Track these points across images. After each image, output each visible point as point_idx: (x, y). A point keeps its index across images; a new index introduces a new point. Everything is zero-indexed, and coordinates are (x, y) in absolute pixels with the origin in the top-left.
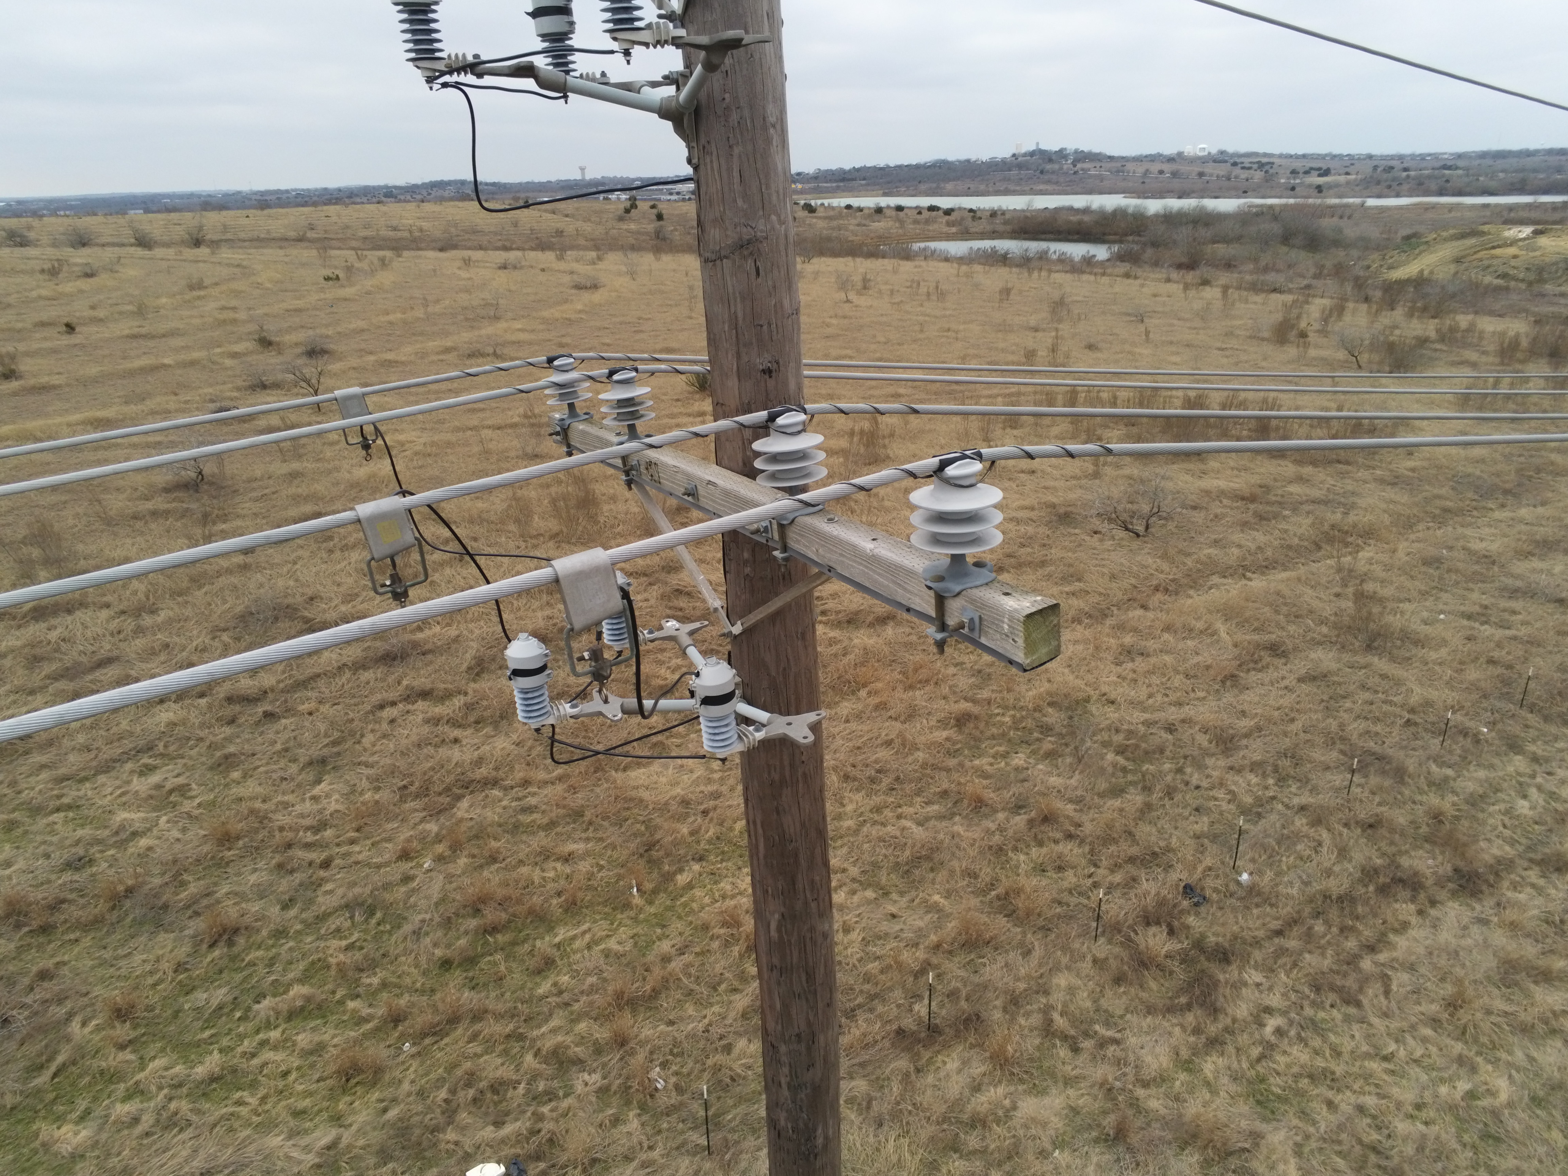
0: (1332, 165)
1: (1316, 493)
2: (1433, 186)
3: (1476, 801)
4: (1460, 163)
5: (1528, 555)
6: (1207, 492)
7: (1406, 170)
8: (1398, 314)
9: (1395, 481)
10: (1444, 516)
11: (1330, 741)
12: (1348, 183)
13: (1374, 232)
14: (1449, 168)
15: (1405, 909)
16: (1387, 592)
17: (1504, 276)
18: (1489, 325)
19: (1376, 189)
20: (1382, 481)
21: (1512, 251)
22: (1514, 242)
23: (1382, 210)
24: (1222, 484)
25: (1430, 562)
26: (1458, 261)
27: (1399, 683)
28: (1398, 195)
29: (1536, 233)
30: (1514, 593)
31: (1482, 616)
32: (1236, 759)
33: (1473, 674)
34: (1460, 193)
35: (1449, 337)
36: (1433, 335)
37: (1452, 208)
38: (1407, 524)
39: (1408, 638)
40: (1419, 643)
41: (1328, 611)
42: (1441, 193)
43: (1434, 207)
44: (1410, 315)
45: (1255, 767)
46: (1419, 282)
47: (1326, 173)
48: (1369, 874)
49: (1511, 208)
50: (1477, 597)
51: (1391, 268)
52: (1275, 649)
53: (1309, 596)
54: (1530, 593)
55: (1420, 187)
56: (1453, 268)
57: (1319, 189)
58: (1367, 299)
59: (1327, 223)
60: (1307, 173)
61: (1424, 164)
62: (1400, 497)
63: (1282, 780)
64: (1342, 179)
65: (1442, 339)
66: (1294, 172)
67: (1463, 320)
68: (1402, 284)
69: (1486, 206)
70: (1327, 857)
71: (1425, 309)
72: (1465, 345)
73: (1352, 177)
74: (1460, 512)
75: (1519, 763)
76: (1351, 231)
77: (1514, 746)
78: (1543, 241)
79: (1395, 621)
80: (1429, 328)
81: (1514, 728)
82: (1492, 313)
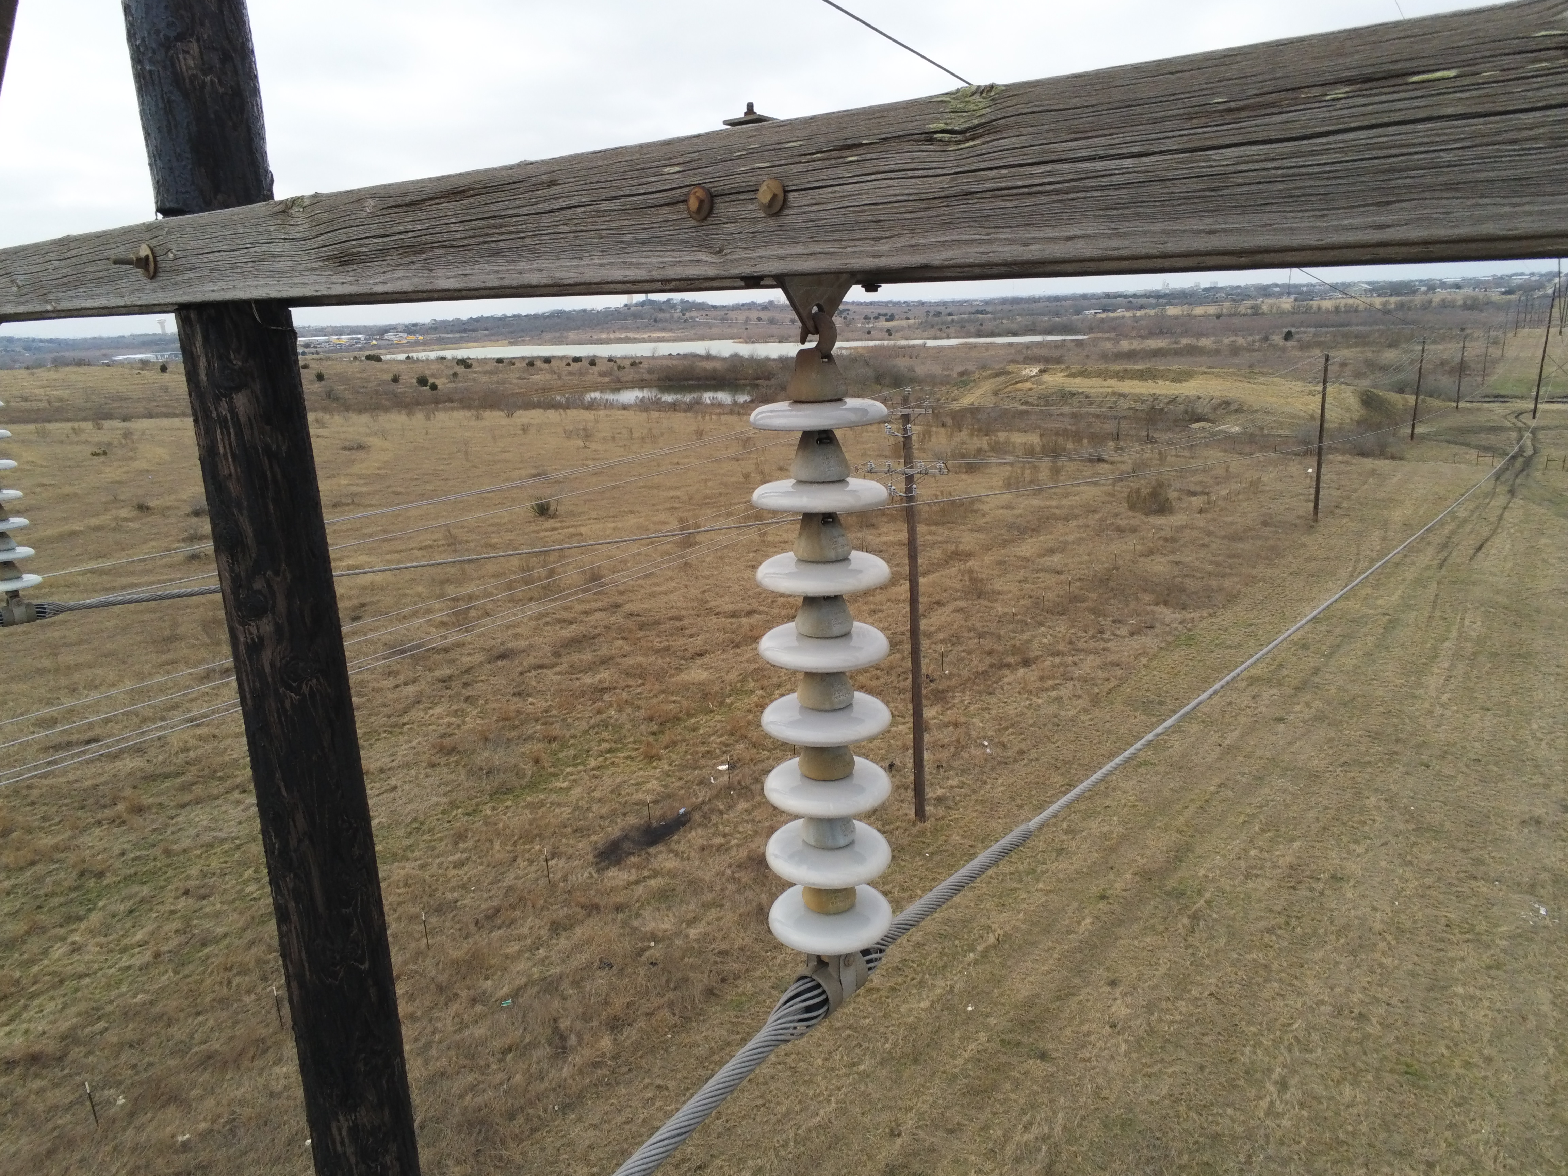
0: (894, 311)
1: (940, 539)
2: (972, 329)
3: (1028, 642)
4: (989, 309)
5: (1044, 555)
6: (885, 543)
7: (950, 314)
8: (964, 434)
9: (979, 529)
10: (1005, 543)
11: (970, 630)
12: (909, 327)
13: (936, 369)
14: (981, 313)
15: (1006, 672)
16: (984, 576)
17: (1026, 403)
18: (1018, 439)
19: (932, 332)
20: (972, 530)
21: (1028, 385)
22: (1028, 379)
23: (940, 349)
24: (891, 538)
25: (1000, 563)
26: (996, 393)
27: (992, 608)
28: (948, 337)
29: (1042, 371)
30: (1038, 571)
31: (1025, 580)
32: (934, 639)
33: (1023, 602)
34: (992, 335)
35: (997, 448)
36: (986, 447)
37: (989, 346)
38: (988, 548)
39: (994, 592)
40: (999, 593)
41: (959, 586)
42: (979, 335)
43: (975, 346)
44: (972, 435)
45: (942, 641)
46: (974, 410)
47: (891, 318)
48: (991, 666)
49: (1028, 346)
50: (1022, 574)
51: (954, 400)
52: (939, 603)
53: (948, 582)
54: (1044, 570)
55: (963, 330)
56: (993, 399)
57: (889, 332)
58: (944, 425)
59: (902, 363)
60: (876, 318)
61: (962, 309)
62: (982, 536)
63: (953, 645)
64: (904, 323)
65: (992, 449)
66: (866, 318)
67: (1002, 436)
68: (963, 412)
69: (1010, 345)
70: (975, 662)
71: (980, 430)
72: (1006, 453)
73: (911, 321)
74: (1011, 541)
75: (1043, 629)
76: (921, 369)
77: (1041, 624)
78: (1046, 377)
79: (989, 587)
80: (983, 442)
81: (1040, 618)
82: (1019, 431)
